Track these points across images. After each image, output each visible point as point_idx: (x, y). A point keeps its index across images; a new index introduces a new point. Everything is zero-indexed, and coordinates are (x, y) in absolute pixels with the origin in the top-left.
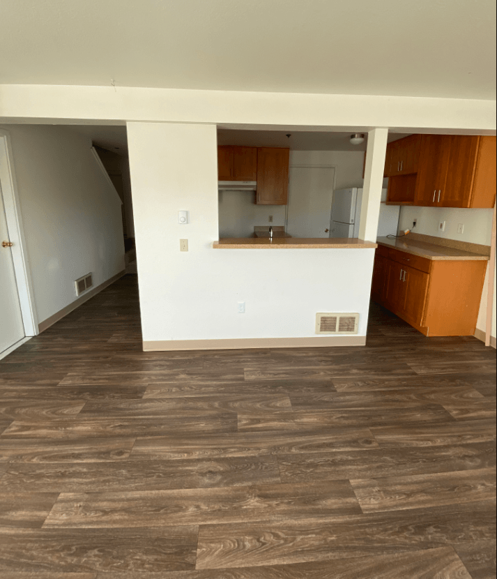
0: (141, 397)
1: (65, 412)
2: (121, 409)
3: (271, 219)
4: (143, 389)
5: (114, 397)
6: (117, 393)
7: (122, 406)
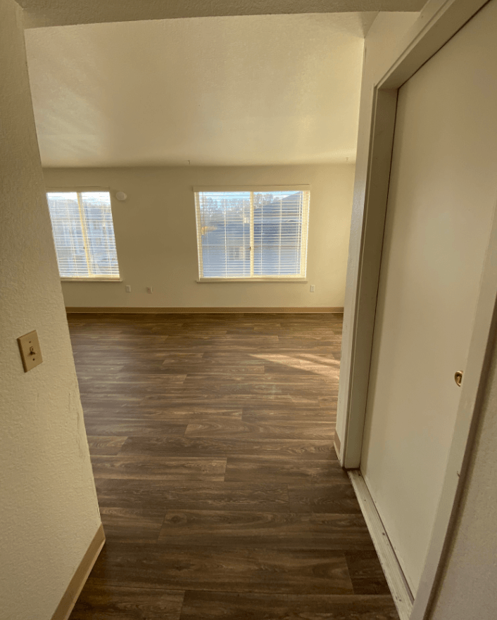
0: (129, 438)
1: (201, 426)
2: (149, 427)
4: (125, 448)
5: (157, 440)
6: (154, 445)
7: (149, 429)
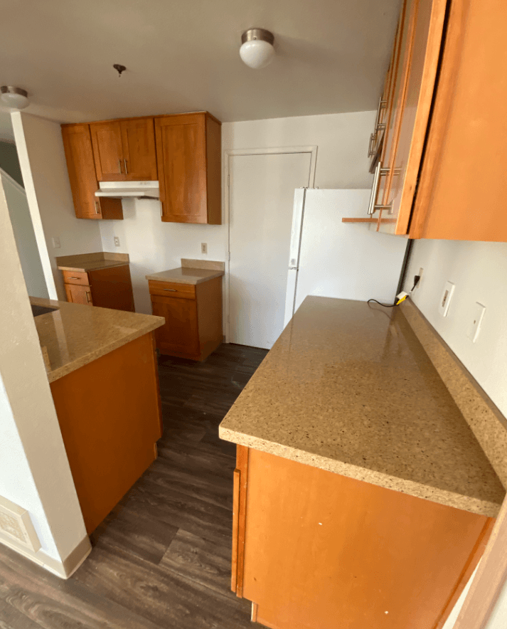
3: (204, 248)
